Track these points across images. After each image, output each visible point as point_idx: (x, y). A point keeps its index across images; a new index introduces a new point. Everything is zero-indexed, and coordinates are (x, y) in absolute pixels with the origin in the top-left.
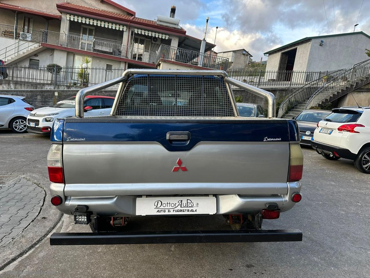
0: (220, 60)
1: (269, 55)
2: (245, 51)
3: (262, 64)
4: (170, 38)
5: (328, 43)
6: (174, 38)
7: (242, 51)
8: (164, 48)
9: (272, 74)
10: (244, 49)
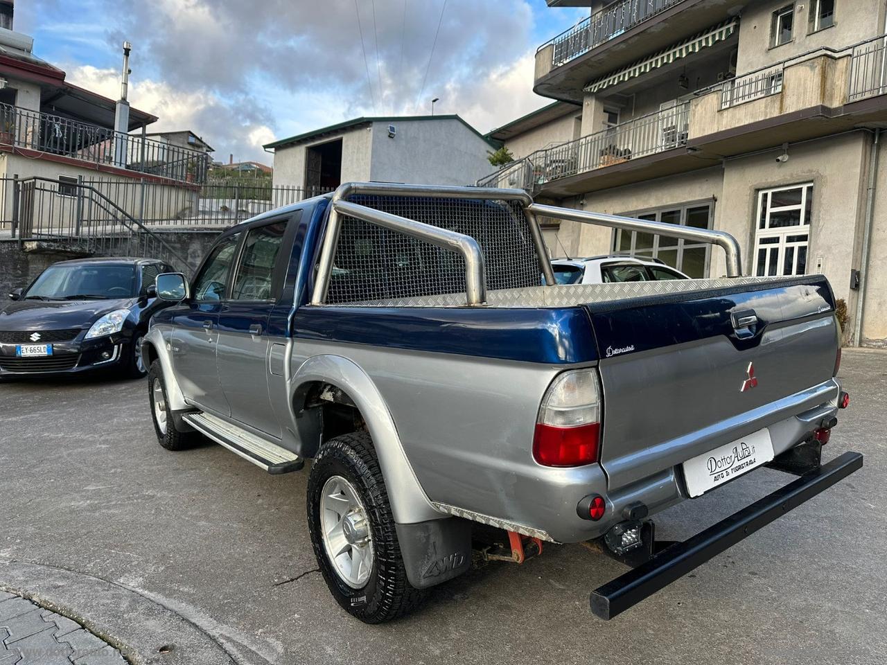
0: (181, 155)
1: (275, 150)
2: (194, 136)
3: (242, 171)
4: (12, 86)
5: (403, 132)
6: (26, 88)
7: (186, 134)
8: (8, 113)
9: (288, 194)
10: (190, 132)
